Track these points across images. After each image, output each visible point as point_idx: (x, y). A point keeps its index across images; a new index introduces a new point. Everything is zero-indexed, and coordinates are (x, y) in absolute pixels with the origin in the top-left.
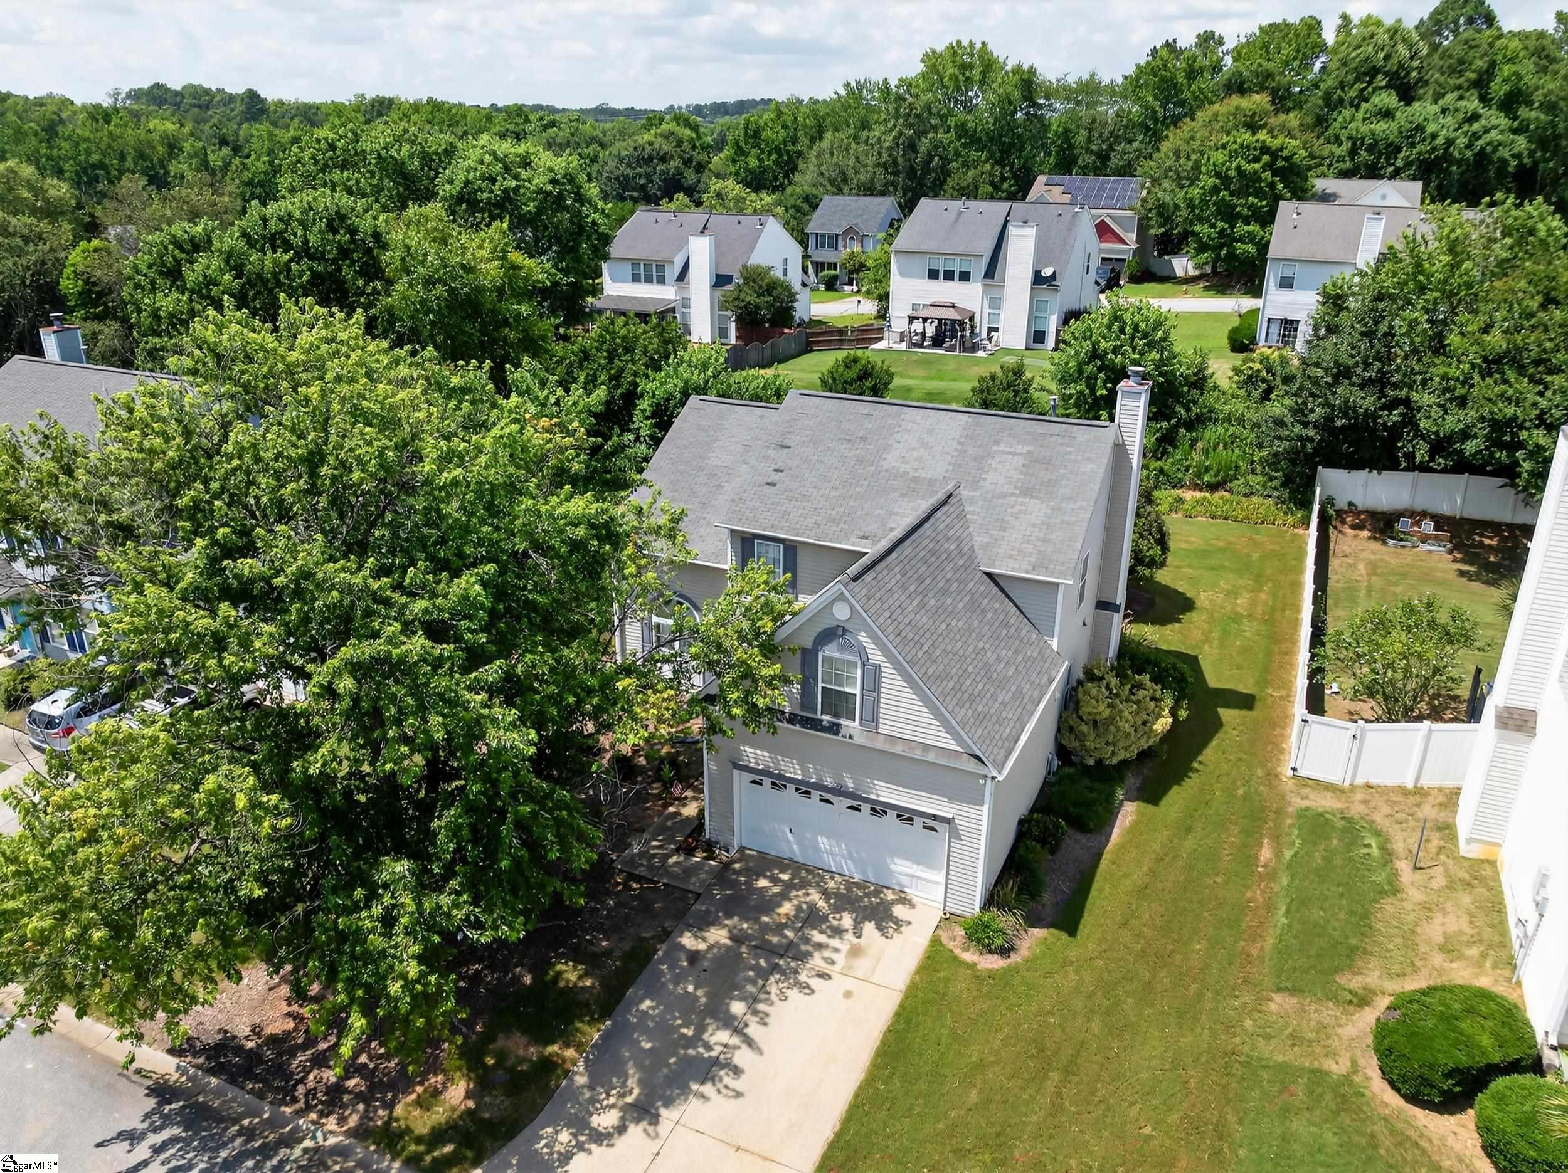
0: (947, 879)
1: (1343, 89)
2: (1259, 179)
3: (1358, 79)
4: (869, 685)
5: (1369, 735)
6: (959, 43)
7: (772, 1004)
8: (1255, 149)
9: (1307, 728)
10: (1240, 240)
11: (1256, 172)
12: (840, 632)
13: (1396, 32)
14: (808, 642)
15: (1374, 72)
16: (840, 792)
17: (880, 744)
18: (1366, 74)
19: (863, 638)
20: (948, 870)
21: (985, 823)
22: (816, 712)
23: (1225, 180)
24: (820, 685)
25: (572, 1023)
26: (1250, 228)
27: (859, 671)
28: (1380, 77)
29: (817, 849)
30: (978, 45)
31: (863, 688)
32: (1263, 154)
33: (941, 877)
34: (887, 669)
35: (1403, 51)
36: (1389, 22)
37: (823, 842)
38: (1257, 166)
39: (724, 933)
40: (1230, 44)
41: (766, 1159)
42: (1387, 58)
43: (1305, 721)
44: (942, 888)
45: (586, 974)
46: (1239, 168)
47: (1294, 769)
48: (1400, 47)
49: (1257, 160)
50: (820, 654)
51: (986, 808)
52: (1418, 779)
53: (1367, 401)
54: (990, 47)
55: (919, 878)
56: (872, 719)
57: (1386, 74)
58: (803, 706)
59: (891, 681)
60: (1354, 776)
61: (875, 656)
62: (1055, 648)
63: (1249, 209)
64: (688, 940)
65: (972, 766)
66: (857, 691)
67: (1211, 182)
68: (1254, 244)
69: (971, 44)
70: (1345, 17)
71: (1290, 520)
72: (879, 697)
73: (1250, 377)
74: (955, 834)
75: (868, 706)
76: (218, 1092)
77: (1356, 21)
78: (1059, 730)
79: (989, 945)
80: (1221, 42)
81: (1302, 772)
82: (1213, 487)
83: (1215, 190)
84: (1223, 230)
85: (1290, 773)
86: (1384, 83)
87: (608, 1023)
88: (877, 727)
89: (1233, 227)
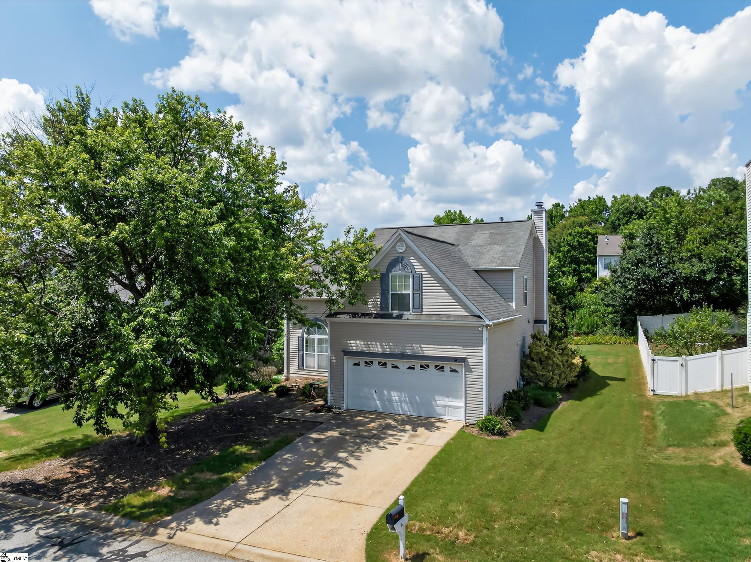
0: (466, 404)
1: (619, 220)
2: (588, 246)
3: (625, 217)
4: (416, 287)
5: (690, 363)
6: (449, 211)
7: (363, 453)
8: (584, 234)
9: (655, 364)
10: (584, 272)
11: (586, 242)
12: (400, 260)
13: (637, 198)
14: (383, 270)
15: (631, 213)
16: (403, 356)
17: (423, 320)
18: (627, 214)
19: (413, 260)
20: (466, 397)
21: (484, 358)
22: (389, 311)
23: (573, 247)
24: (391, 292)
25: (241, 464)
26: (588, 266)
27: (411, 279)
28: (634, 215)
29: (390, 401)
30: (458, 212)
31: (413, 290)
32: (588, 235)
33: (462, 404)
34: (426, 276)
35: (642, 205)
36: (632, 195)
37: (395, 396)
38: (586, 240)
39: (337, 433)
40: (567, 208)
41: (358, 504)
42: (636, 208)
43: (654, 360)
44: (463, 410)
45: (252, 449)
46: (578, 241)
47: (653, 391)
48: (640, 203)
49: (585, 238)
50: (390, 275)
51: (484, 346)
52: (722, 385)
53: (653, 273)
54: (463, 213)
55: (449, 406)
56: (419, 307)
57: (637, 214)
58: (382, 308)
59: (428, 280)
60: (687, 390)
61: (419, 269)
62: (514, 308)
63: (585, 258)
64: (314, 436)
65: (474, 322)
66: (410, 292)
67: (566, 249)
68: (591, 273)
69: (455, 212)
70: (614, 197)
71: (628, 341)
72: (422, 293)
73: (597, 288)
74: (469, 370)
75: (416, 301)
76: (13, 499)
77: (619, 197)
78: (522, 368)
79: (493, 430)
80: (563, 207)
81: (658, 392)
82: (587, 334)
83: (569, 251)
84: (575, 268)
85: (651, 393)
86: (636, 217)
87: (263, 463)
88: (422, 311)
89: (579, 267)
